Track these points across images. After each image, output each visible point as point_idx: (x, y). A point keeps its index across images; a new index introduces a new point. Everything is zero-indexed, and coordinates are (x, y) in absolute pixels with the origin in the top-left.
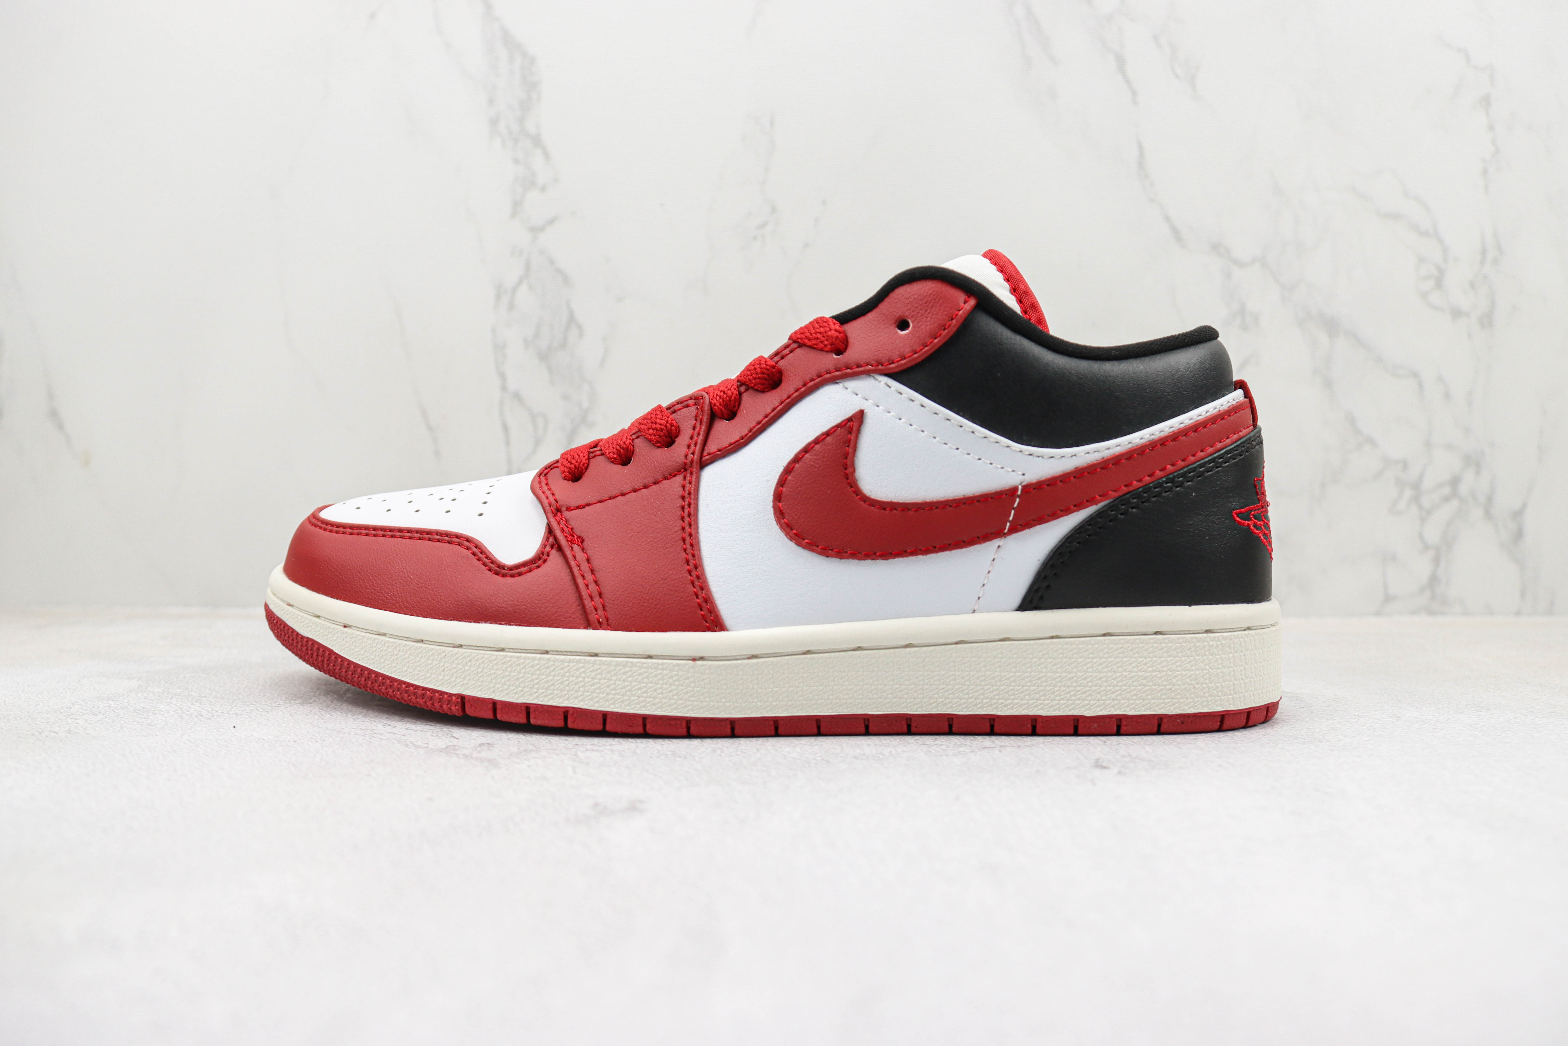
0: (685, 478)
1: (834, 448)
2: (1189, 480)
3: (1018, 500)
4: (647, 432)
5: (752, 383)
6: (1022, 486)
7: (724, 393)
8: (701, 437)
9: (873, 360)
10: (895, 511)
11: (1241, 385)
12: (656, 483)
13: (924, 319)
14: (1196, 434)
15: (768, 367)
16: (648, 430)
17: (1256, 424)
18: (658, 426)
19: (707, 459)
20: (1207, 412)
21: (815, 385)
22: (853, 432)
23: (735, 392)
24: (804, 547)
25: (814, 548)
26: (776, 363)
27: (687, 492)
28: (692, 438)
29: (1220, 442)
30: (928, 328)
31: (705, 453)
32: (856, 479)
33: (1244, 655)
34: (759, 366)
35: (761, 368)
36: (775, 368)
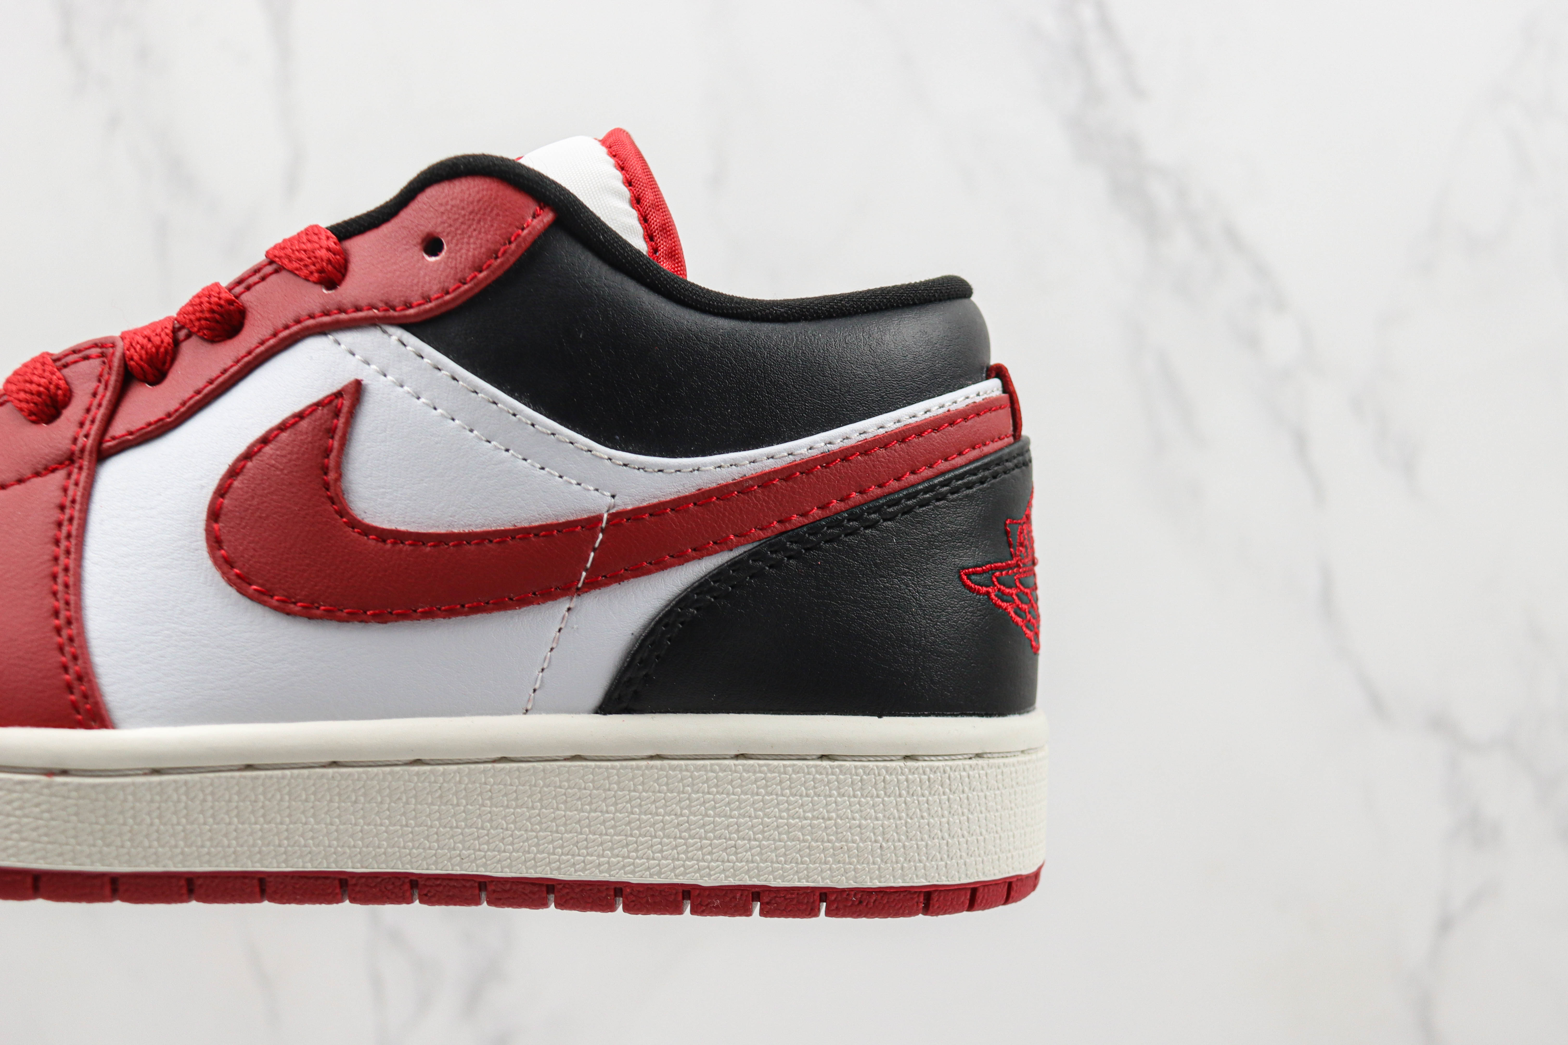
0: (69, 475)
1: (309, 439)
2: (888, 517)
3: (601, 536)
4: (15, 395)
5: (194, 326)
6: (609, 515)
7: (149, 340)
8: (102, 410)
9: (381, 301)
10: (401, 545)
11: (1000, 372)
12: (20, 481)
13: (466, 240)
14: (903, 445)
15: (222, 302)
16: (18, 393)
17: (1020, 436)
18: (34, 387)
19: (111, 447)
20: (926, 412)
21: (291, 336)
22: (342, 415)
23: (167, 339)
24: (251, 598)
25: (266, 598)
26: (237, 297)
27: (70, 498)
28: (88, 410)
29: (946, 460)
30: (470, 254)
31: (107, 437)
32: (342, 491)
33: (968, 798)
34: (207, 299)
35: (210, 303)
36: (233, 305)
